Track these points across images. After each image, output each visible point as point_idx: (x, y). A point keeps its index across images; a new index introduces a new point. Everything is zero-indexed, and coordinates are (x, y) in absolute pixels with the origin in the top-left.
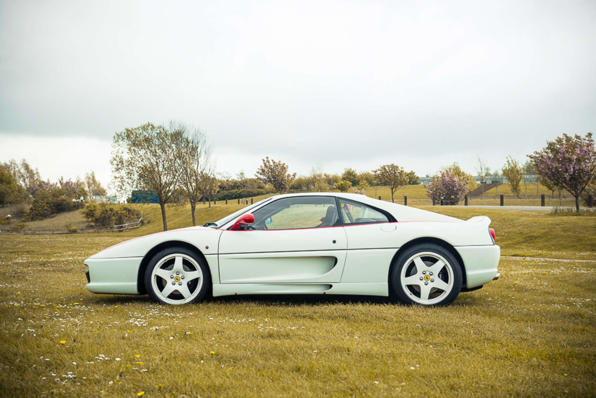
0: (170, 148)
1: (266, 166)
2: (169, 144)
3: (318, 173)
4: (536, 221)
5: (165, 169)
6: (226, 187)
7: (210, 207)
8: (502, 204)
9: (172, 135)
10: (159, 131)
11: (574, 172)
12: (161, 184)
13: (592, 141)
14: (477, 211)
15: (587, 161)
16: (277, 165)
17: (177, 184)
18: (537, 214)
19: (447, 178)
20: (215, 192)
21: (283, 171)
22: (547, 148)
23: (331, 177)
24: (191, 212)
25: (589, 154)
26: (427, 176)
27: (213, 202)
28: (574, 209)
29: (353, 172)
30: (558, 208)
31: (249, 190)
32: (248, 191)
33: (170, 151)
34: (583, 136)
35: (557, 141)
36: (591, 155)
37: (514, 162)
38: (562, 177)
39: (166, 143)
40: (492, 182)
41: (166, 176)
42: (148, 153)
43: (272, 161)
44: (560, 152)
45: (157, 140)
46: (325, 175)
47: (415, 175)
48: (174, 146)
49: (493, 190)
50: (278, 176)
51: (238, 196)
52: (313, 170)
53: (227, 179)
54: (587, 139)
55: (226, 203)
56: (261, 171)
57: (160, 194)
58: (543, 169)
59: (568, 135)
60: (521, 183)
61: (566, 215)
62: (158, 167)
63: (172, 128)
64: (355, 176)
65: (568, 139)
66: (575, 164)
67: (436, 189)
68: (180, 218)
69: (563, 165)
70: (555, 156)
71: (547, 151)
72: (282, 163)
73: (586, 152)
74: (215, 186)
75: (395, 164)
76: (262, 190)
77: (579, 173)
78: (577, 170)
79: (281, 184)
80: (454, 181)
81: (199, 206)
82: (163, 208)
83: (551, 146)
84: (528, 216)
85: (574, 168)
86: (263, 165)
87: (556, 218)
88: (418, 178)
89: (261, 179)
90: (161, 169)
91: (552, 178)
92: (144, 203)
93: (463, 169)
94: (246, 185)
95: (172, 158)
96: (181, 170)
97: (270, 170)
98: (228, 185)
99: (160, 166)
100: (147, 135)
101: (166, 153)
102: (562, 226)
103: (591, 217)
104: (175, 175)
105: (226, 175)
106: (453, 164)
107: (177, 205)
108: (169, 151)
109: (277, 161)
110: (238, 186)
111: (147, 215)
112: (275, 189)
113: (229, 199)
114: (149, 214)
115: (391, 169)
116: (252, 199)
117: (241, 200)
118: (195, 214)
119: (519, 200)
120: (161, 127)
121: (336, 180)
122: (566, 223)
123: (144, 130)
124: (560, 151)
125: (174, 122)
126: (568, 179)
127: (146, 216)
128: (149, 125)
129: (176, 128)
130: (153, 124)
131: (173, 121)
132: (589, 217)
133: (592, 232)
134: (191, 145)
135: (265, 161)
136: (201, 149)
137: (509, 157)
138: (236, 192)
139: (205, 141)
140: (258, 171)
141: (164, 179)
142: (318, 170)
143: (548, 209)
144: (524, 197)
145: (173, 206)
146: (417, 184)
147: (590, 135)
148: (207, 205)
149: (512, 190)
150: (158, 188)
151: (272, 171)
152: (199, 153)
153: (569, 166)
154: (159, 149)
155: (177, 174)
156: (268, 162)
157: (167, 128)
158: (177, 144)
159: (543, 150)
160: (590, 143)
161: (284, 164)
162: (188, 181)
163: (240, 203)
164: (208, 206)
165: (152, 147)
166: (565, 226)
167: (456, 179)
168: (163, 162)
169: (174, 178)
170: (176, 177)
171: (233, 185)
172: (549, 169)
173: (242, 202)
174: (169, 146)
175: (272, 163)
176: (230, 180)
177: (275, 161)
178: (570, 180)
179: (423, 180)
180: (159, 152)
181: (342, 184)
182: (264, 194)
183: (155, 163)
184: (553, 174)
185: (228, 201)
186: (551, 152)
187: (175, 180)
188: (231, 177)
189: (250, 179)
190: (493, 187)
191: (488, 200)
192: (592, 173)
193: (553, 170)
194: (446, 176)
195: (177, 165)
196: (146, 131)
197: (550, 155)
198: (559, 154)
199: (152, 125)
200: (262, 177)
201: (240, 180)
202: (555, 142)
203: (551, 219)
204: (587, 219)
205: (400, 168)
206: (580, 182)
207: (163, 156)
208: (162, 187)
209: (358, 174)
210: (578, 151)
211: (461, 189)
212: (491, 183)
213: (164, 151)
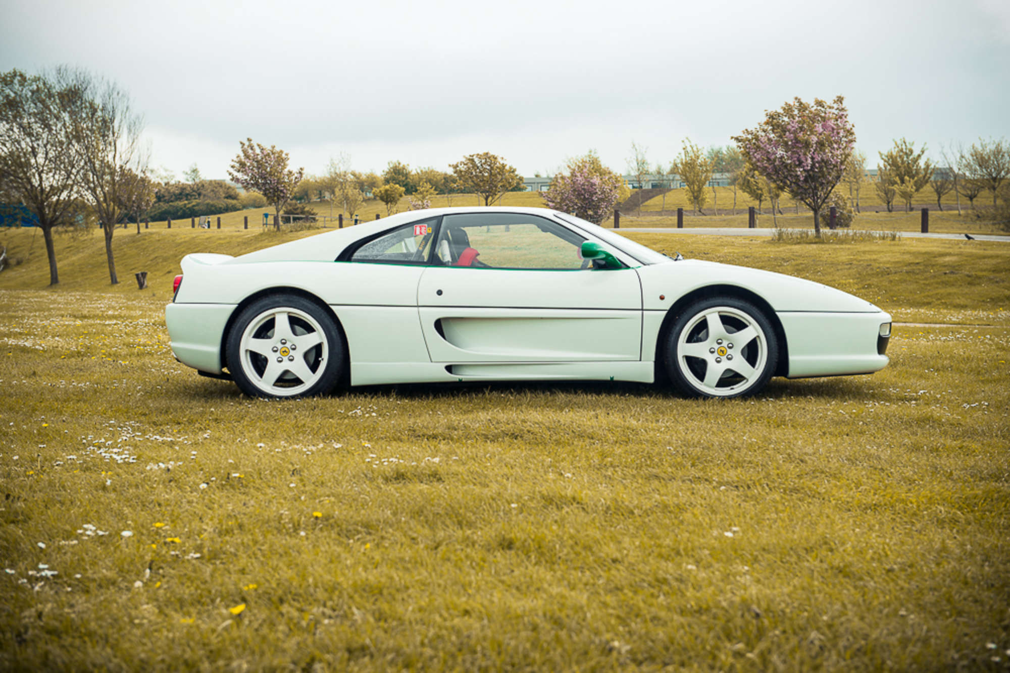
0: (57, 119)
1: (247, 156)
2: (55, 112)
3: (341, 169)
4: (747, 255)
5: (50, 161)
6: (164, 196)
7: (139, 233)
8: (680, 225)
9: (61, 95)
10: (35, 87)
11: (813, 166)
12: (42, 190)
13: (843, 109)
14: (643, 236)
15: (835, 146)
16: (268, 155)
17: (75, 188)
18: (747, 241)
19: (580, 178)
20: (147, 204)
21: (279, 165)
22: (767, 123)
23: (364, 177)
24: (104, 243)
25: (838, 133)
26: (537, 176)
27: (144, 224)
28: (812, 231)
29: (404, 168)
30: (784, 229)
31: (209, 201)
32: (208, 204)
33: (59, 125)
34: (829, 101)
35: (784, 109)
36: (841, 134)
37: (695, 149)
38: (791, 175)
39: (50, 110)
40: (653, 186)
41: (51, 174)
42: (15, 130)
43: (258, 145)
44: (789, 131)
45: (32, 105)
46: (354, 175)
47: (516, 173)
48: (66, 116)
49: (657, 200)
50: (270, 174)
51: (190, 214)
52: (332, 164)
53: (166, 181)
54: (836, 106)
55: (169, 227)
56: (237, 165)
57: (41, 208)
58: (758, 161)
59: (803, 101)
60: (706, 187)
61: (799, 243)
62: (35, 156)
63: (62, 81)
64: (407, 175)
65: (802, 107)
66: (815, 150)
67: (562, 199)
68: (81, 255)
69: (793, 152)
70: (780, 137)
71: (766, 127)
72: (277, 149)
73: (833, 129)
74: (148, 194)
75: (491, 153)
76: (234, 202)
77: (821, 167)
78: (818, 162)
79: (276, 190)
80: (593, 185)
81: (119, 232)
82: (47, 235)
83: (772, 119)
84: (732, 244)
85: (813, 158)
86: (242, 155)
87: (781, 249)
88: (521, 179)
89: (237, 180)
90: (41, 159)
91: (775, 177)
92: (10, 226)
93: (605, 163)
94: (203, 192)
95: (64, 140)
96: (82, 163)
97: (255, 164)
98: (169, 193)
99: (40, 155)
100: (13, 95)
101: (50, 130)
102: (794, 263)
103: (842, 246)
104: (71, 173)
105: (164, 174)
106: (587, 153)
107: (76, 230)
108: (56, 126)
109: (268, 148)
110: (187, 195)
111: (14, 248)
112: (265, 199)
113: (174, 219)
114: (18, 247)
115: (483, 161)
116: (219, 219)
117: (197, 220)
118: (113, 246)
119: (704, 217)
120: (39, 79)
121: (374, 183)
122: (800, 256)
123: (6, 85)
124: (789, 127)
125: (66, 70)
126: (802, 179)
127: (12, 252)
128: (15, 75)
129: (70, 81)
130: (23, 72)
131: (63, 68)
132: (837, 246)
133: (846, 272)
134: (99, 113)
135: (246, 146)
136: (121, 121)
137: (686, 141)
138: (185, 205)
139: (127, 108)
140: (233, 163)
141: (50, 180)
142: (341, 165)
143: (766, 232)
144: (712, 212)
145: (66, 231)
146: (520, 189)
147: (840, 100)
148: (132, 229)
149: (690, 200)
150: (36, 197)
151: (260, 165)
152: (116, 130)
153: (805, 154)
154: (36, 122)
155: (74, 171)
156: (252, 149)
157: (52, 80)
158: (72, 113)
159: (758, 127)
160: (841, 113)
161: (281, 152)
162: (96, 183)
163: (196, 226)
164: (136, 231)
165: (21, 118)
166: (799, 262)
167: (596, 180)
168: (45, 146)
169: (68, 177)
170: (73, 177)
171: (177, 192)
172: (769, 159)
173: (199, 224)
174: (55, 117)
175: (258, 151)
176: (172, 182)
177: (263, 145)
178: (806, 181)
179: (531, 183)
180: (37, 127)
181: (386, 191)
182: (239, 210)
183: (30, 149)
184: (776, 170)
185: (172, 222)
186: (773, 130)
187: (70, 182)
188: (173, 176)
189: (211, 181)
190: (657, 195)
191: (649, 218)
192: (843, 167)
193: (777, 163)
194: (578, 174)
195: (73, 152)
196: (10, 86)
197: (772, 136)
198: (787, 133)
199: (21, 75)
200: (240, 175)
201: (190, 183)
202: (781, 111)
203: (773, 249)
204: (835, 249)
205: (499, 160)
206: (822, 184)
207: (45, 136)
208: (44, 196)
209: (414, 172)
210: (819, 128)
211: (606, 199)
212: (650, 187)
213: (47, 126)
